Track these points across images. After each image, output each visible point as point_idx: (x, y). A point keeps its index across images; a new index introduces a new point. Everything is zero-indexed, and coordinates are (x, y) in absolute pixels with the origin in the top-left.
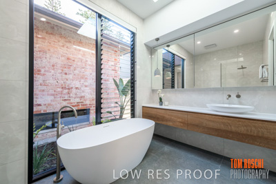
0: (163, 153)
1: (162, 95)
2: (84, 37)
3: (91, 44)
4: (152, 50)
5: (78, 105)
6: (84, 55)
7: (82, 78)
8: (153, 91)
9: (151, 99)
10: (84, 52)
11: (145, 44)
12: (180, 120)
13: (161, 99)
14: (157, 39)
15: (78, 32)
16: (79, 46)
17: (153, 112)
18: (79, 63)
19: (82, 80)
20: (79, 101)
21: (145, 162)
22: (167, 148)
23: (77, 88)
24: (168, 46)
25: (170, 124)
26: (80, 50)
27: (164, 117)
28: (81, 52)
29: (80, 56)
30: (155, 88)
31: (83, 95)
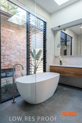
0: (64, 91)
1: (62, 59)
2: (12, 23)
3: (15, 27)
4: (55, 32)
5: (9, 66)
6: (11, 34)
7: (11, 49)
8: (55, 57)
9: (54, 62)
10: (11, 32)
11: (51, 29)
12: (73, 73)
13: (61, 62)
14: (59, 27)
15: (8, 20)
16: (9, 29)
17: (57, 69)
18: (9, 40)
19: (11, 50)
20: (9, 63)
21: (55, 94)
22: (65, 89)
23: (8, 55)
24: (65, 30)
25: (67, 75)
26: (9, 31)
27: (63, 71)
28: (10, 33)
29: (9, 35)
30: (56, 55)
31: (11, 59)
